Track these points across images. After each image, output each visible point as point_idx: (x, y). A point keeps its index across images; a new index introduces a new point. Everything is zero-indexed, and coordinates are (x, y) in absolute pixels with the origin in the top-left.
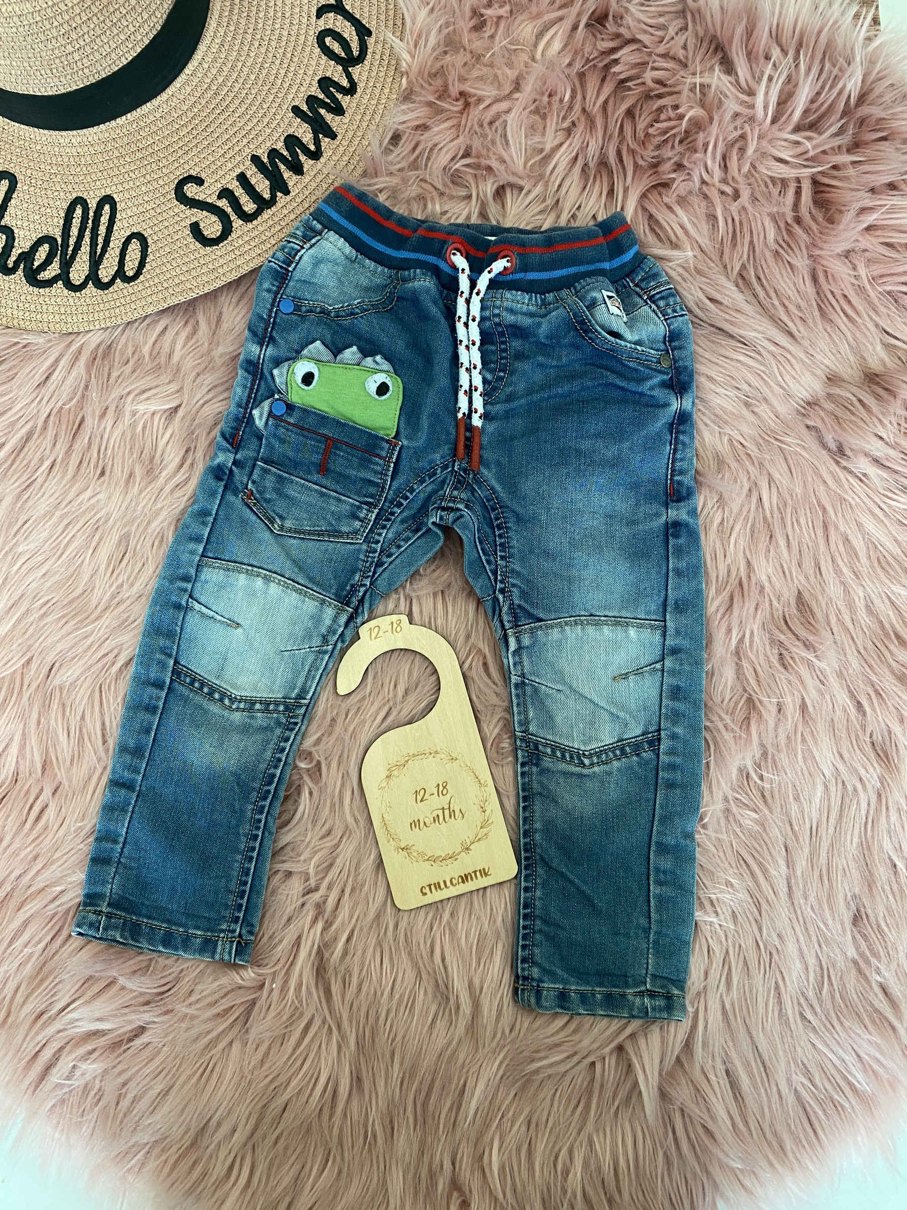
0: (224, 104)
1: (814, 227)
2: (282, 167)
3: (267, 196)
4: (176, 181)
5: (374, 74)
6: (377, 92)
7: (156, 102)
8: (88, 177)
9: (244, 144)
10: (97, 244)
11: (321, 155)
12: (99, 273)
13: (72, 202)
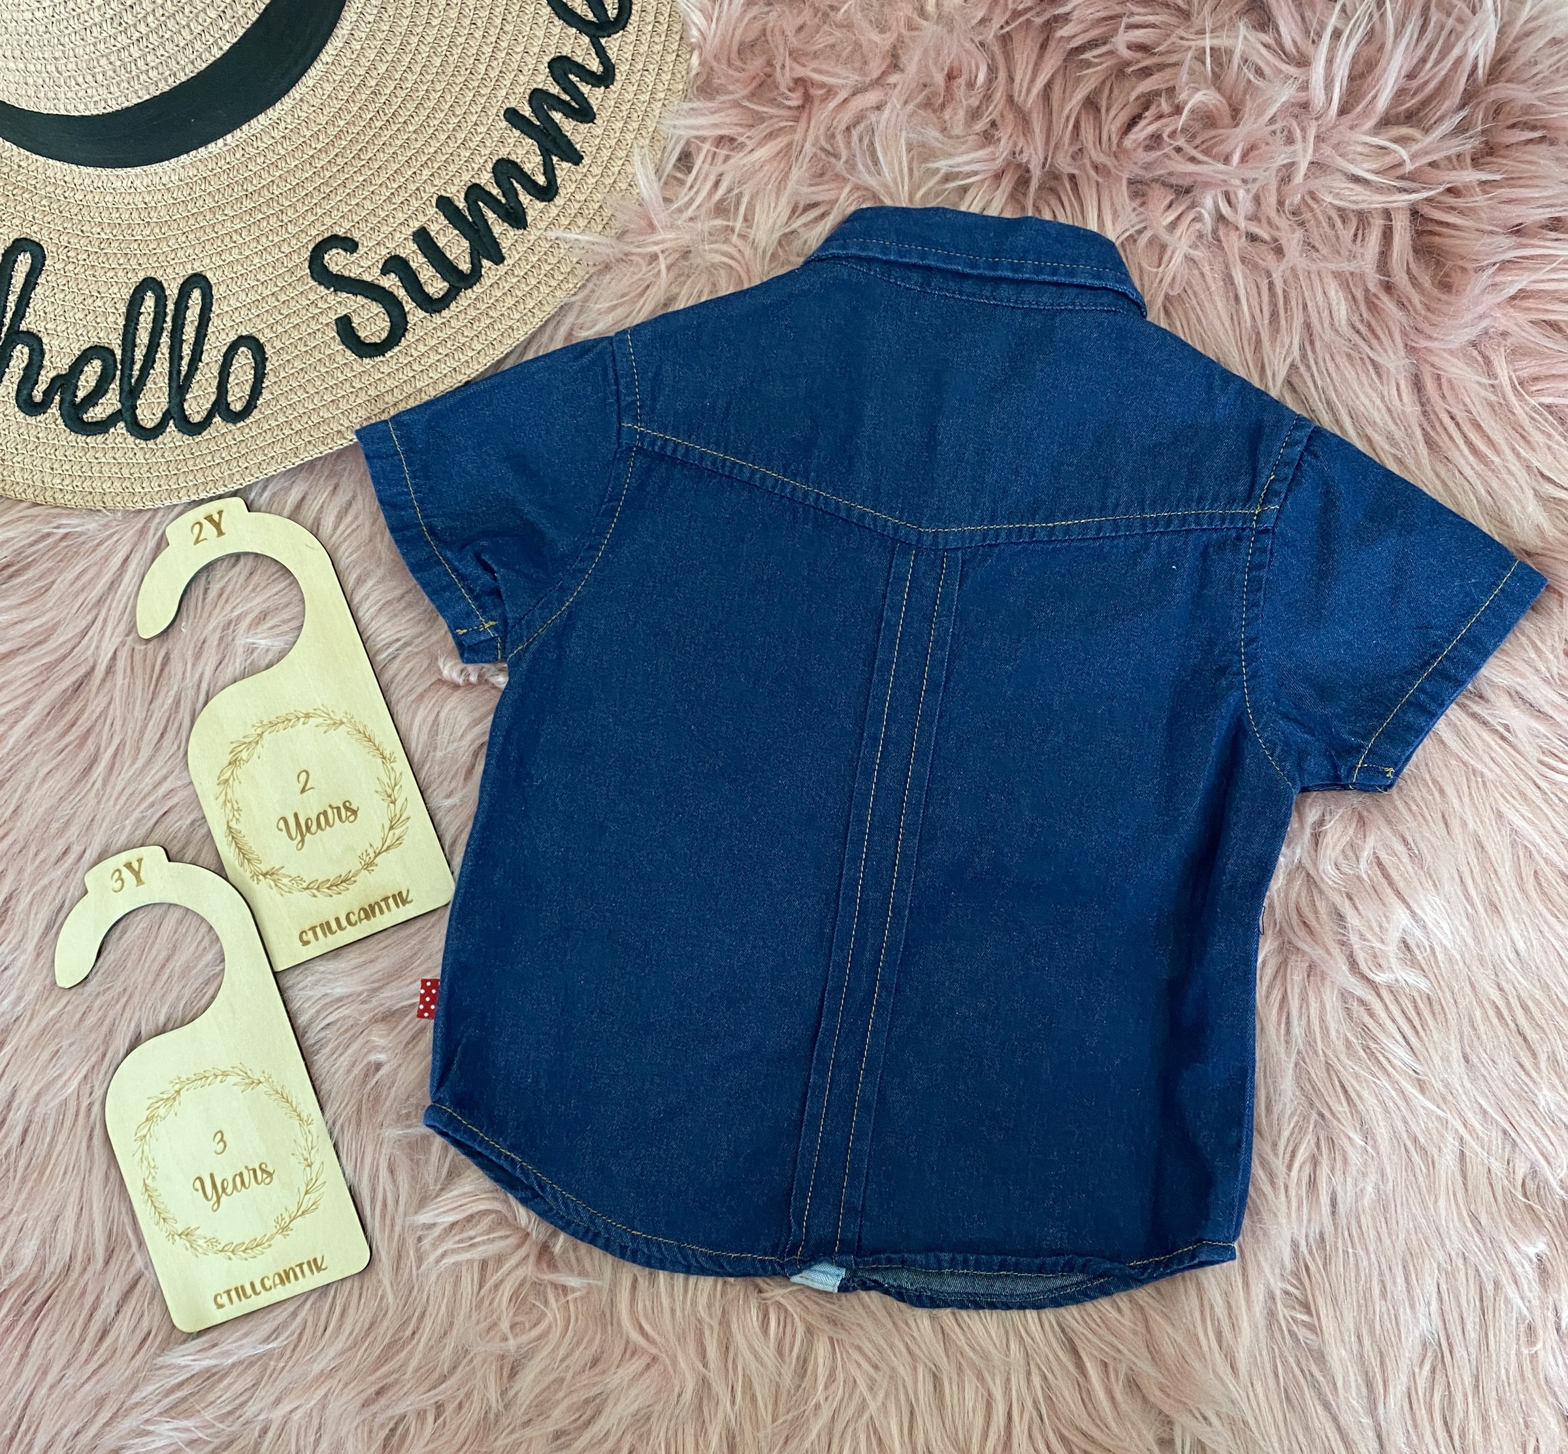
0: (390, 111)
1: (1416, 299)
2: (490, 216)
3: (465, 266)
4: (310, 248)
5: (643, 49)
6: (650, 79)
7: (273, 113)
8: (163, 244)
9: (425, 178)
10: (181, 358)
11: (556, 193)
12: (186, 406)
13: (137, 287)
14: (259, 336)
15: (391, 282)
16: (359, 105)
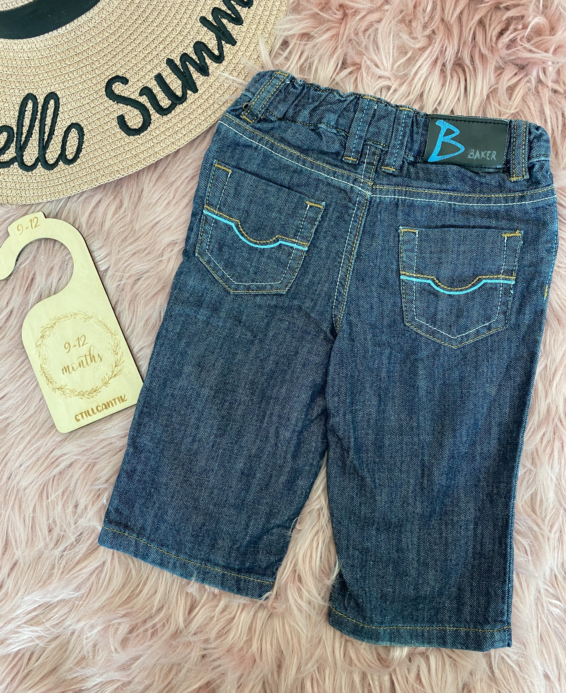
2: (192, 69)
3: (179, 93)
4: (106, 81)
6: (270, 4)
7: (89, 14)
8: (37, 77)
9: (161, 49)
10: (45, 133)
11: (224, 59)
12: (46, 156)
13: (24, 98)
14: (81, 123)
15: (144, 100)
16: (130, 12)
